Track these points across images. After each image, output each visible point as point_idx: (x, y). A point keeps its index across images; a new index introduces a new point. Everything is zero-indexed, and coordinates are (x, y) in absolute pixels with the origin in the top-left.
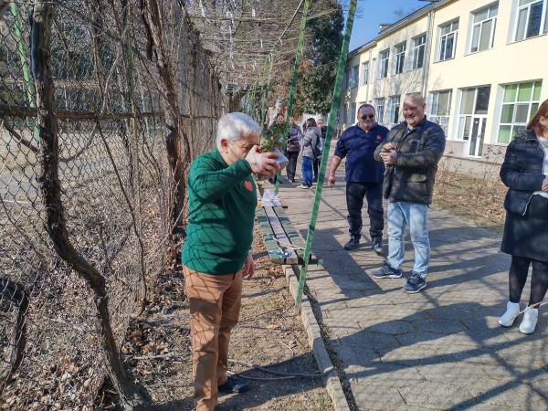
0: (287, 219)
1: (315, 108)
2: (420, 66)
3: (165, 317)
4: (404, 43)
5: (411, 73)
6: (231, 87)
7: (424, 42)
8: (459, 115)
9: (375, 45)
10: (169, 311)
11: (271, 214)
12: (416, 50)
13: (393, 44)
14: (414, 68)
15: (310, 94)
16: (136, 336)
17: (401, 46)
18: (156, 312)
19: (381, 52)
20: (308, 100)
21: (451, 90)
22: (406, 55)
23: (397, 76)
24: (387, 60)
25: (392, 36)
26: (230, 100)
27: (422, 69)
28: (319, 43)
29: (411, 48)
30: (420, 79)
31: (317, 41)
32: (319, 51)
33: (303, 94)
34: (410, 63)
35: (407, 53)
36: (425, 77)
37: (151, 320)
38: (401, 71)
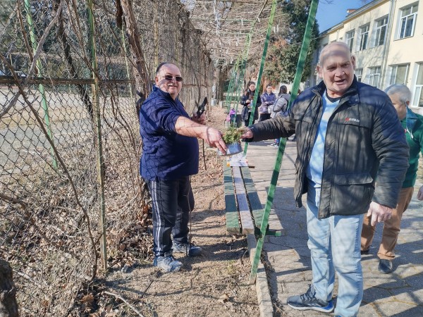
0: (251, 181)
1: (289, 78)
2: (381, 43)
3: (124, 276)
4: (368, 24)
5: (373, 50)
6: (222, 62)
7: (386, 23)
8: (415, 86)
9: (343, 27)
10: (129, 270)
11: (237, 175)
12: (378, 31)
13: (358, 25)
14: (376, 45)
15: (286, 67)
16: (87, 300)
17: (365, 27)
18: (116, 270)
19: (347, 33)
20: (284, 72)
21: (409, 64)
22: (369, 35)
23: (361, 52)
24: (352, 40)
25: (357, 19)
26: (220, 72)
27: (383, 46)
28: (295, 26)
29: (374, 29)
30: (381, 55)
31: (294, 24)
32: (295, 32)
33: (280, 67)
34: (372, 40)
35: (370, 32)
36: (386, 52)
37: (110, 279)
38: (364, 48)
